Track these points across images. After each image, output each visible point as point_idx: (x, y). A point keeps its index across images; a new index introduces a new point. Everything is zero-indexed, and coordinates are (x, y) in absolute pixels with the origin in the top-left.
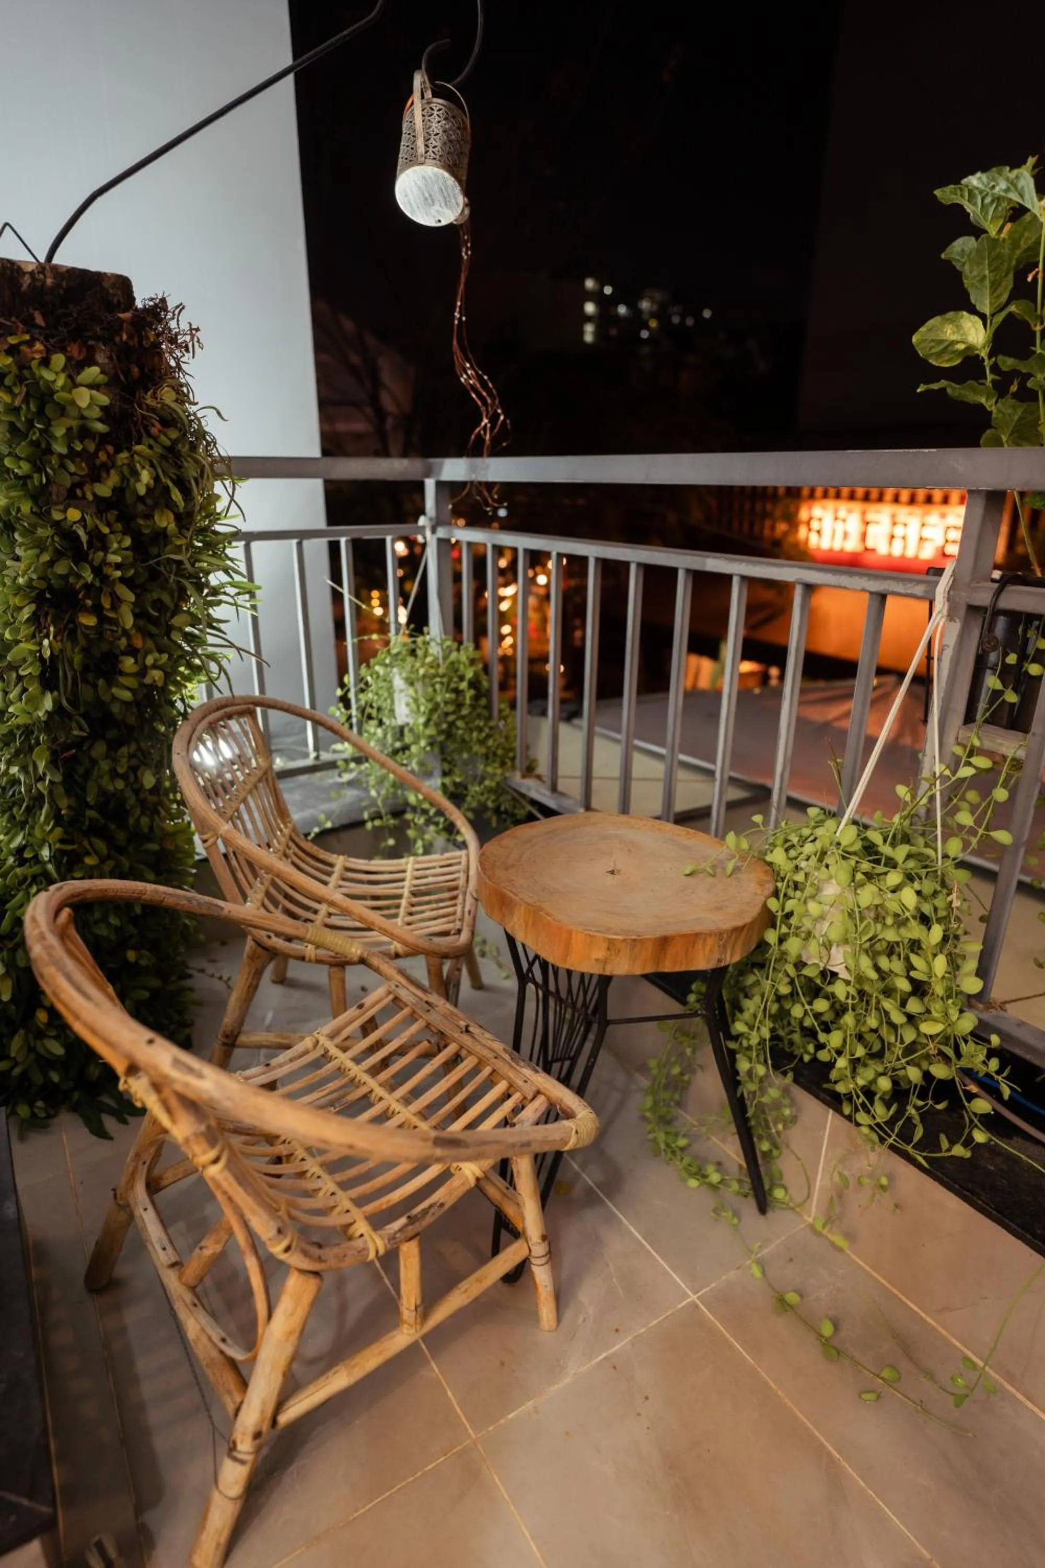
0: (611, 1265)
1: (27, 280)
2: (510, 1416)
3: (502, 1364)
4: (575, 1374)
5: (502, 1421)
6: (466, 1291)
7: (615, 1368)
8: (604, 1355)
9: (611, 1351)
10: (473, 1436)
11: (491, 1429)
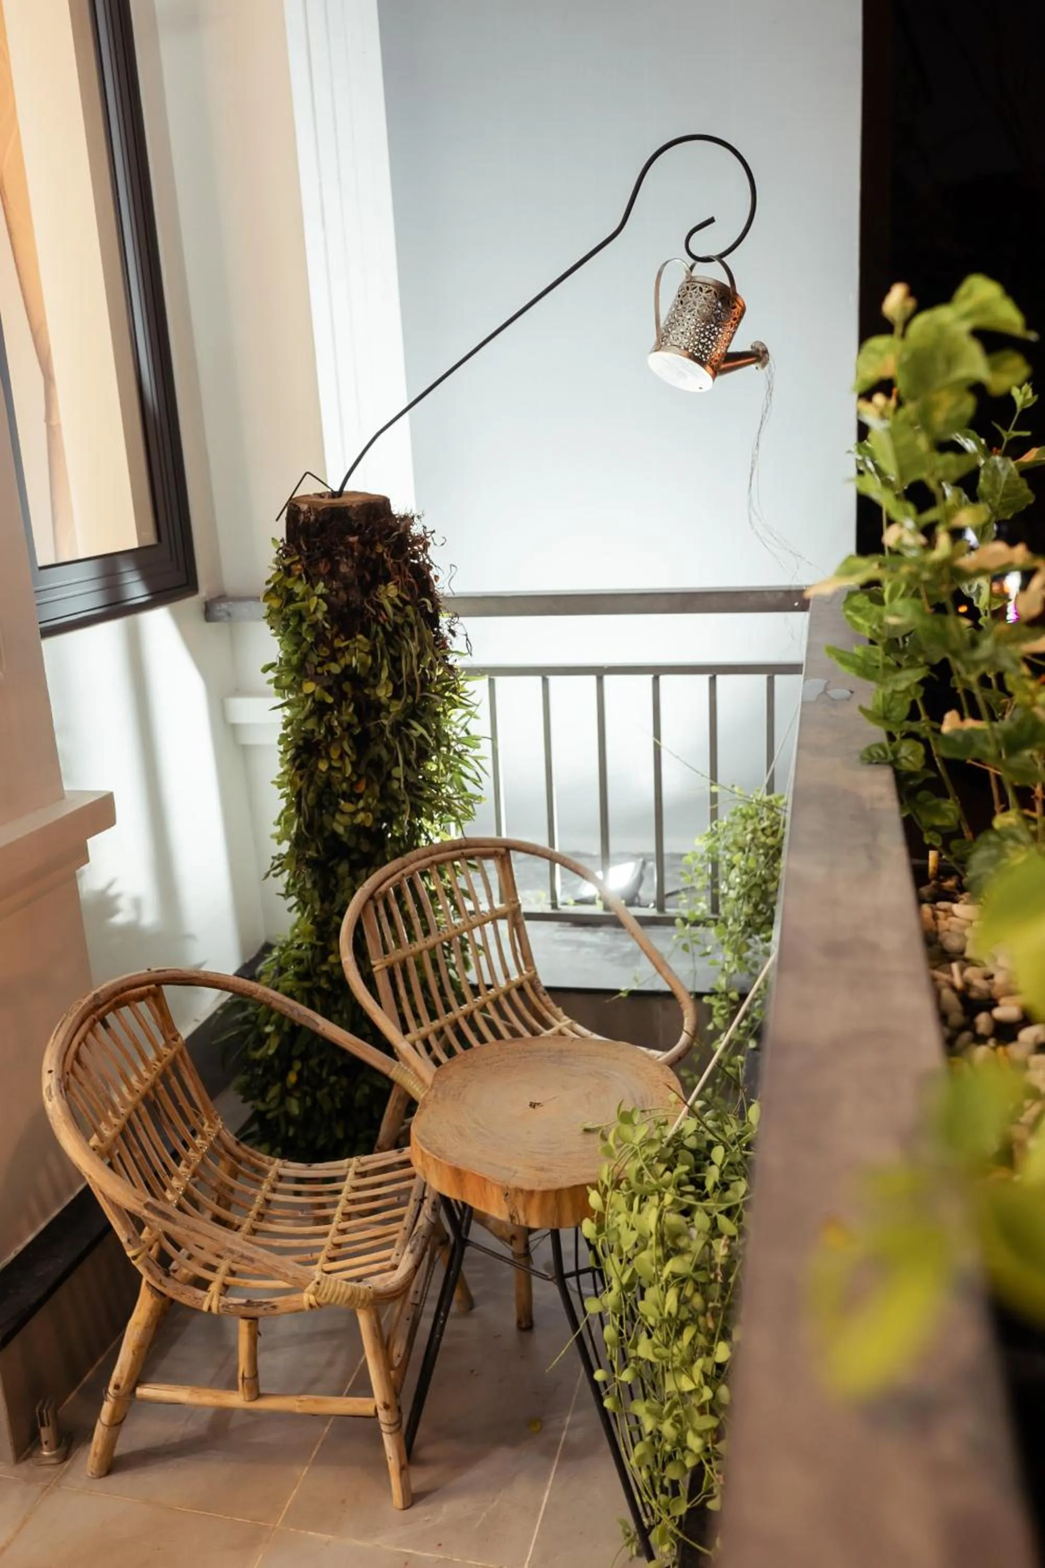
0: (496, 1503)
1: (302, 517)
2: (310, 1533)
3: (343, 1502)
4: (378, 1546)
5: (303, 1532)
6: (301, 1401)
7: (406, 1564)
8: (410, 1551)
9: (417, 1553)
10: (278, 1525)
11: (292, 1530)
